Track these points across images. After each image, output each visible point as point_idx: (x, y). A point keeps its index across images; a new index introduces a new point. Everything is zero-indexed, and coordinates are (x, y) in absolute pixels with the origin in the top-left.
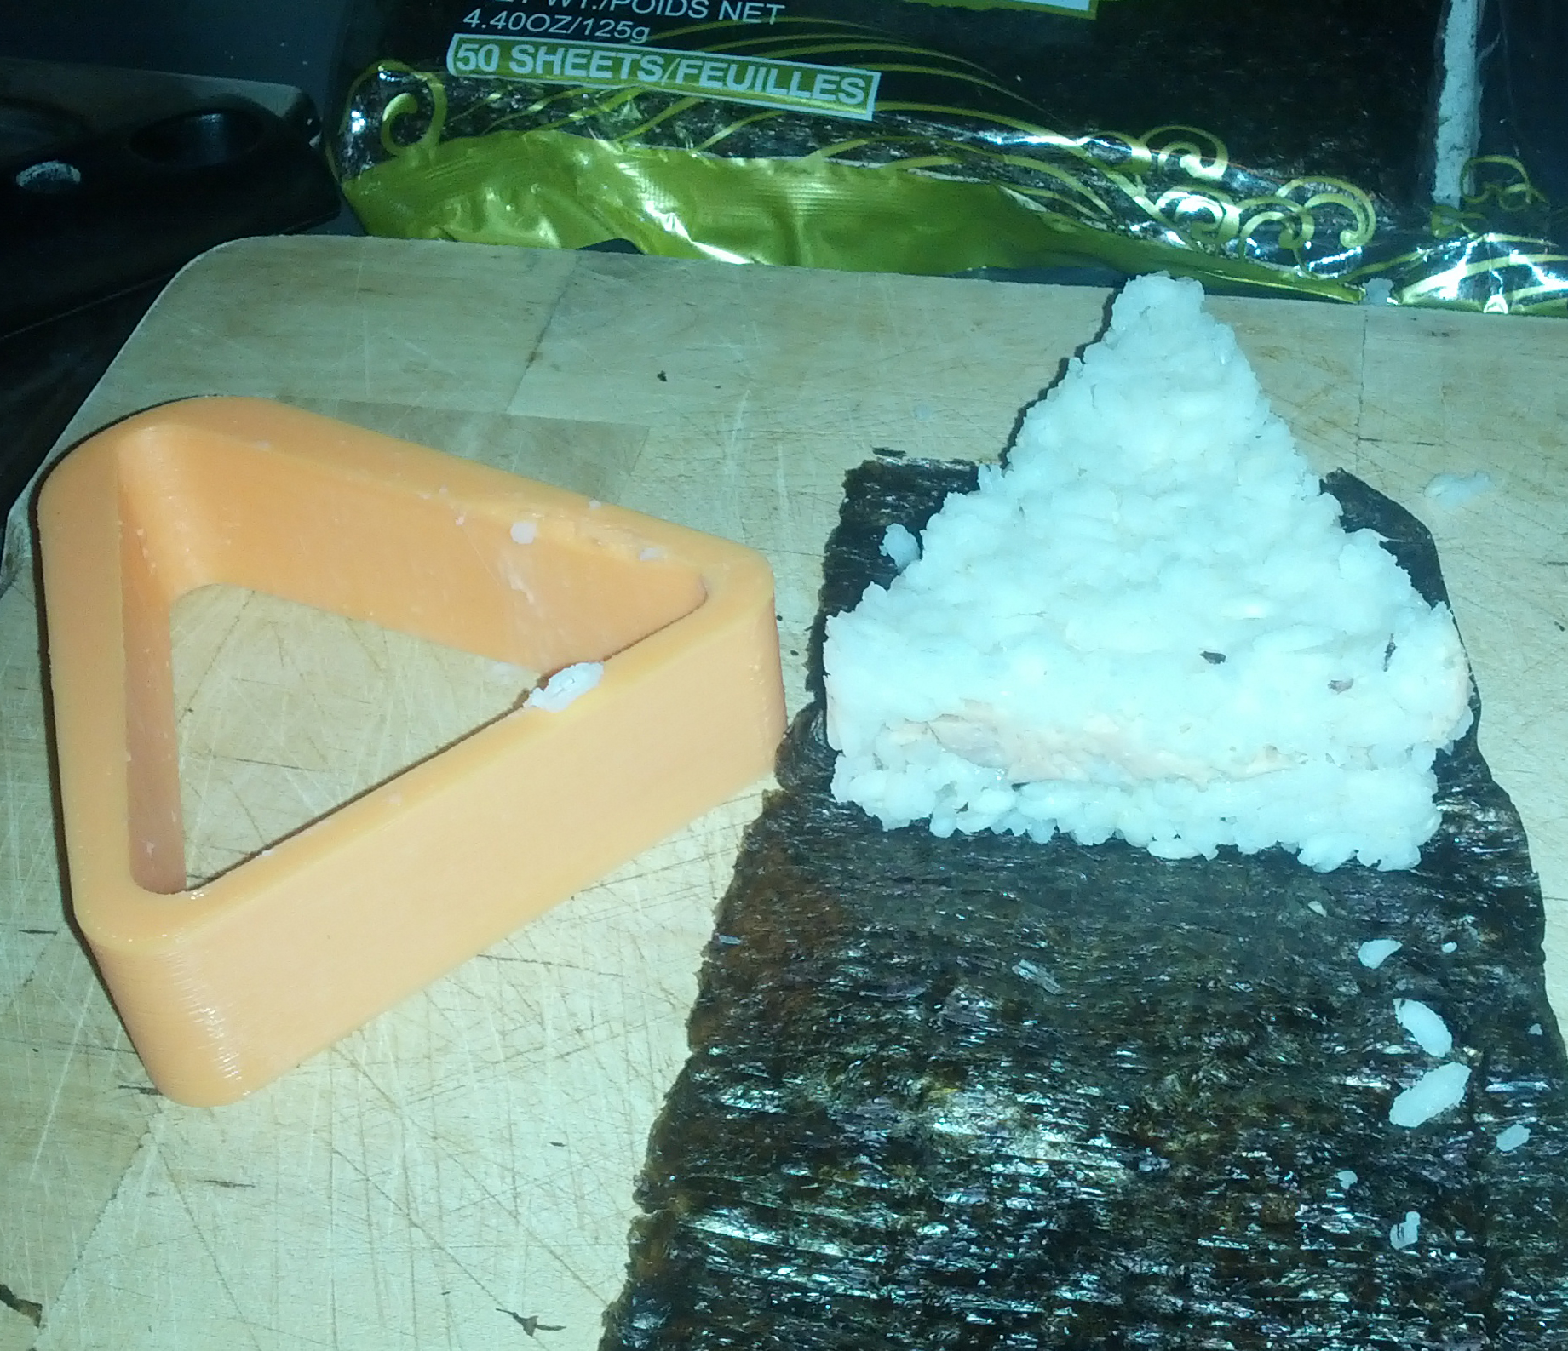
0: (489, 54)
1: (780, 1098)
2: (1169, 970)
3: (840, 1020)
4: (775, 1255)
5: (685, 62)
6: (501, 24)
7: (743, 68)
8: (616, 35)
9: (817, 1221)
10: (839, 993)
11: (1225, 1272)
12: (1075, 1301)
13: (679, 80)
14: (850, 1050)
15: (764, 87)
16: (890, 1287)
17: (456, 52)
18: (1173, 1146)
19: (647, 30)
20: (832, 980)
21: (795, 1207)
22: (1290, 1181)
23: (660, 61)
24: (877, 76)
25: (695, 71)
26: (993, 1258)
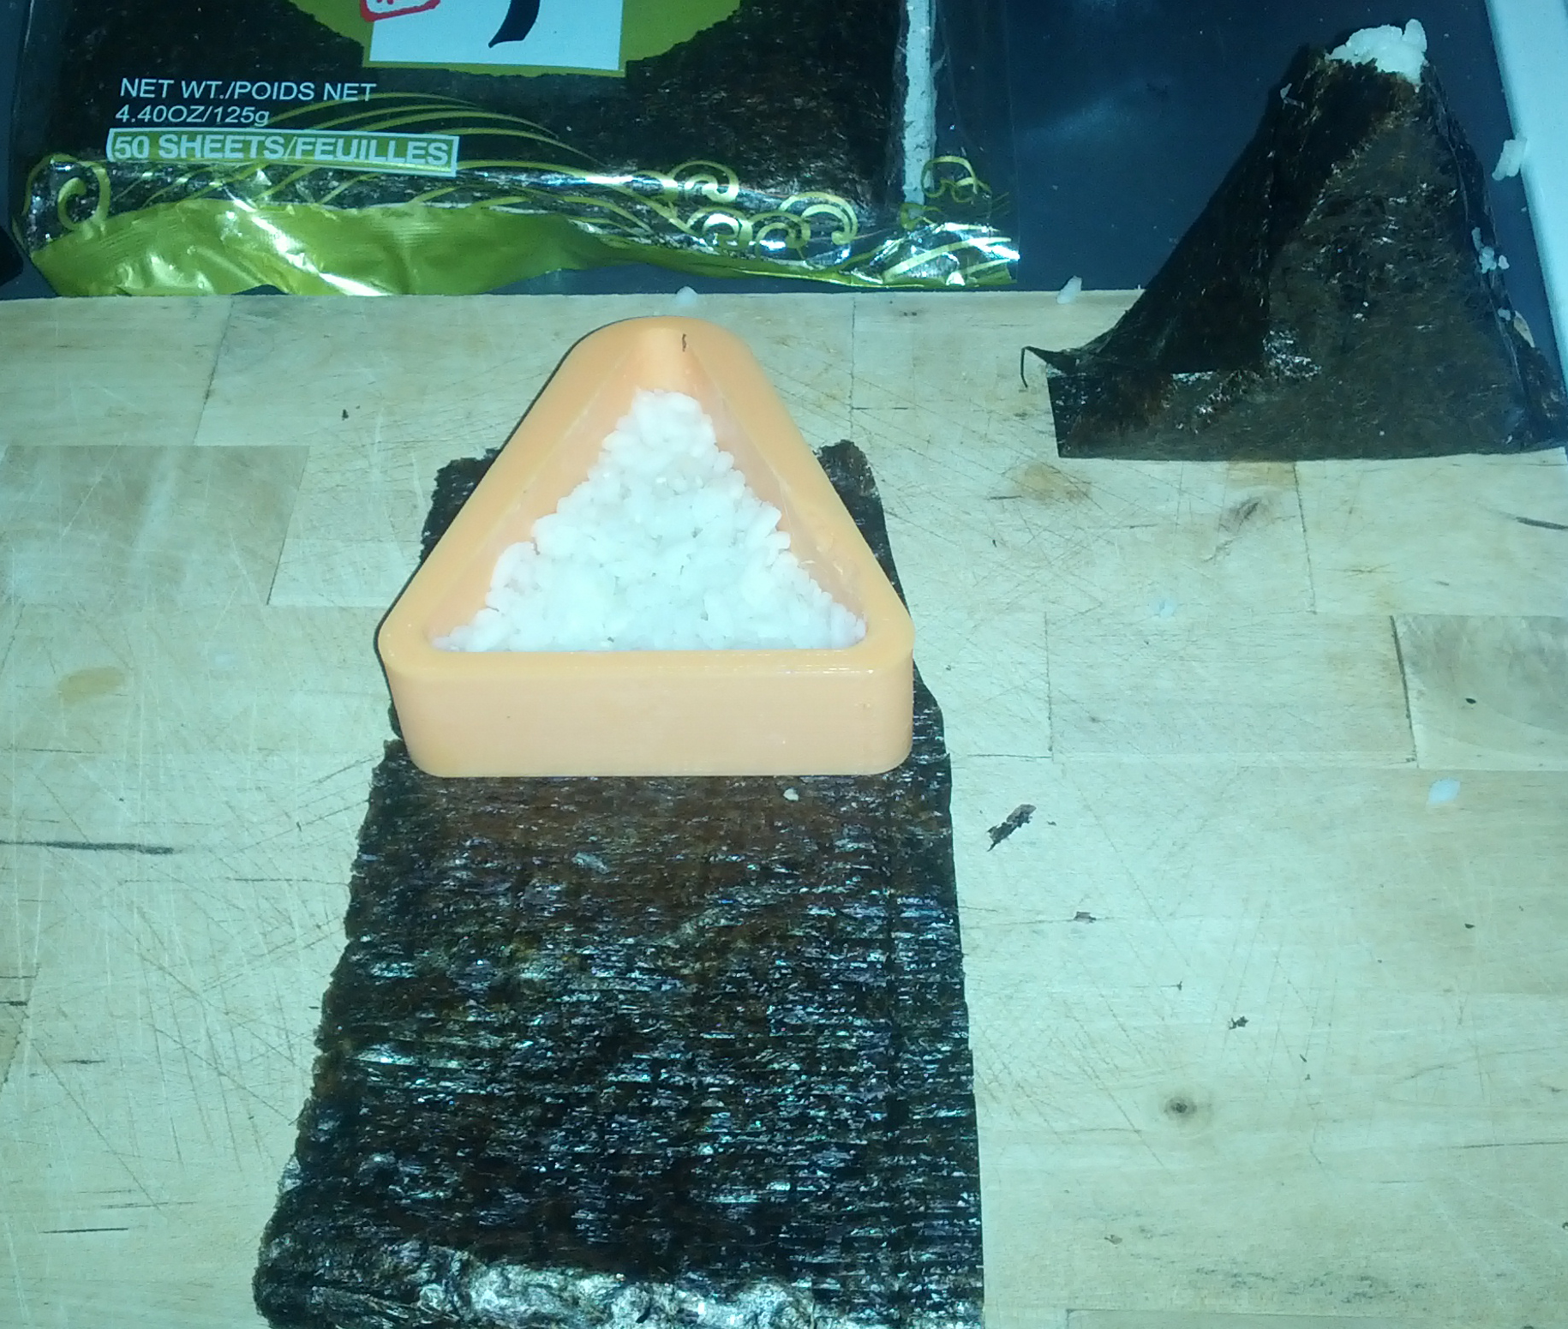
0: (141, 144)
1: (413, 968)
2: (683, 852)
3: (451, 909)
4: (413, 1072)
5: (301, 140)
6: (147, 117)
7: (348, 142)
8: (242, 120)
9: (442, 1047)
10: (449, 891)
11: (719, 1055)
12: (618, 1082)
13: (298, 156)
14: (459, 930)
15: (367, 156)
16: (493, 1085)
17: (114, 144)
18: (686, 971)
19: (267, 114)
20: (445, 882)
21: (426, 1039)
22: (764, 991)
23: (281, 140)
24: (456, 139)
25: (310, 147)
26: (564, 1058)
